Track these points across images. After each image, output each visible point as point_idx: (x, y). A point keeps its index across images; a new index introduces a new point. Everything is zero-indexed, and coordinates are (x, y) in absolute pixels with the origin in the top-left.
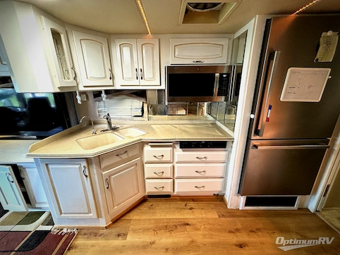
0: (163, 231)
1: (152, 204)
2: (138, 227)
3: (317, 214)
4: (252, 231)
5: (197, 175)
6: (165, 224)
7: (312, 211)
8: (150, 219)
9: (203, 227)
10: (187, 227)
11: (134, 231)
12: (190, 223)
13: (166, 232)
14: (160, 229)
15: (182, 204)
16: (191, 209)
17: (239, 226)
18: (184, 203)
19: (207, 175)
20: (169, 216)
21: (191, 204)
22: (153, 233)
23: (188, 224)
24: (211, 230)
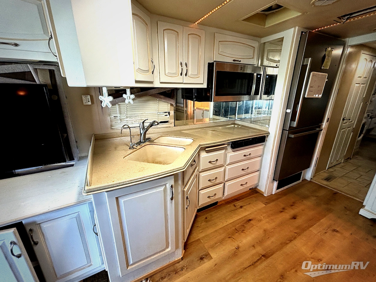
0: (237, 234)
1: (205, 217)
2: (212, 243)
3: (312, 180)
4: (292, 205)
5: (243, 172)
6: (234, 228)
7: (309, 180)
8: (216, 231)
9: (262, 217)
10: (252, 222)
11: (213, 247)
12: (250, 218)
13: (239, 234)
14: (233, 234)
15: (231, 207)
16: (241, 207)
17: (283, 206)
18: (232, 205)
19: (249, 171)
20: (230, 221)
21: (238, 204)
22: (230, 240)
23: (250, 220)
24: (269, 217)
